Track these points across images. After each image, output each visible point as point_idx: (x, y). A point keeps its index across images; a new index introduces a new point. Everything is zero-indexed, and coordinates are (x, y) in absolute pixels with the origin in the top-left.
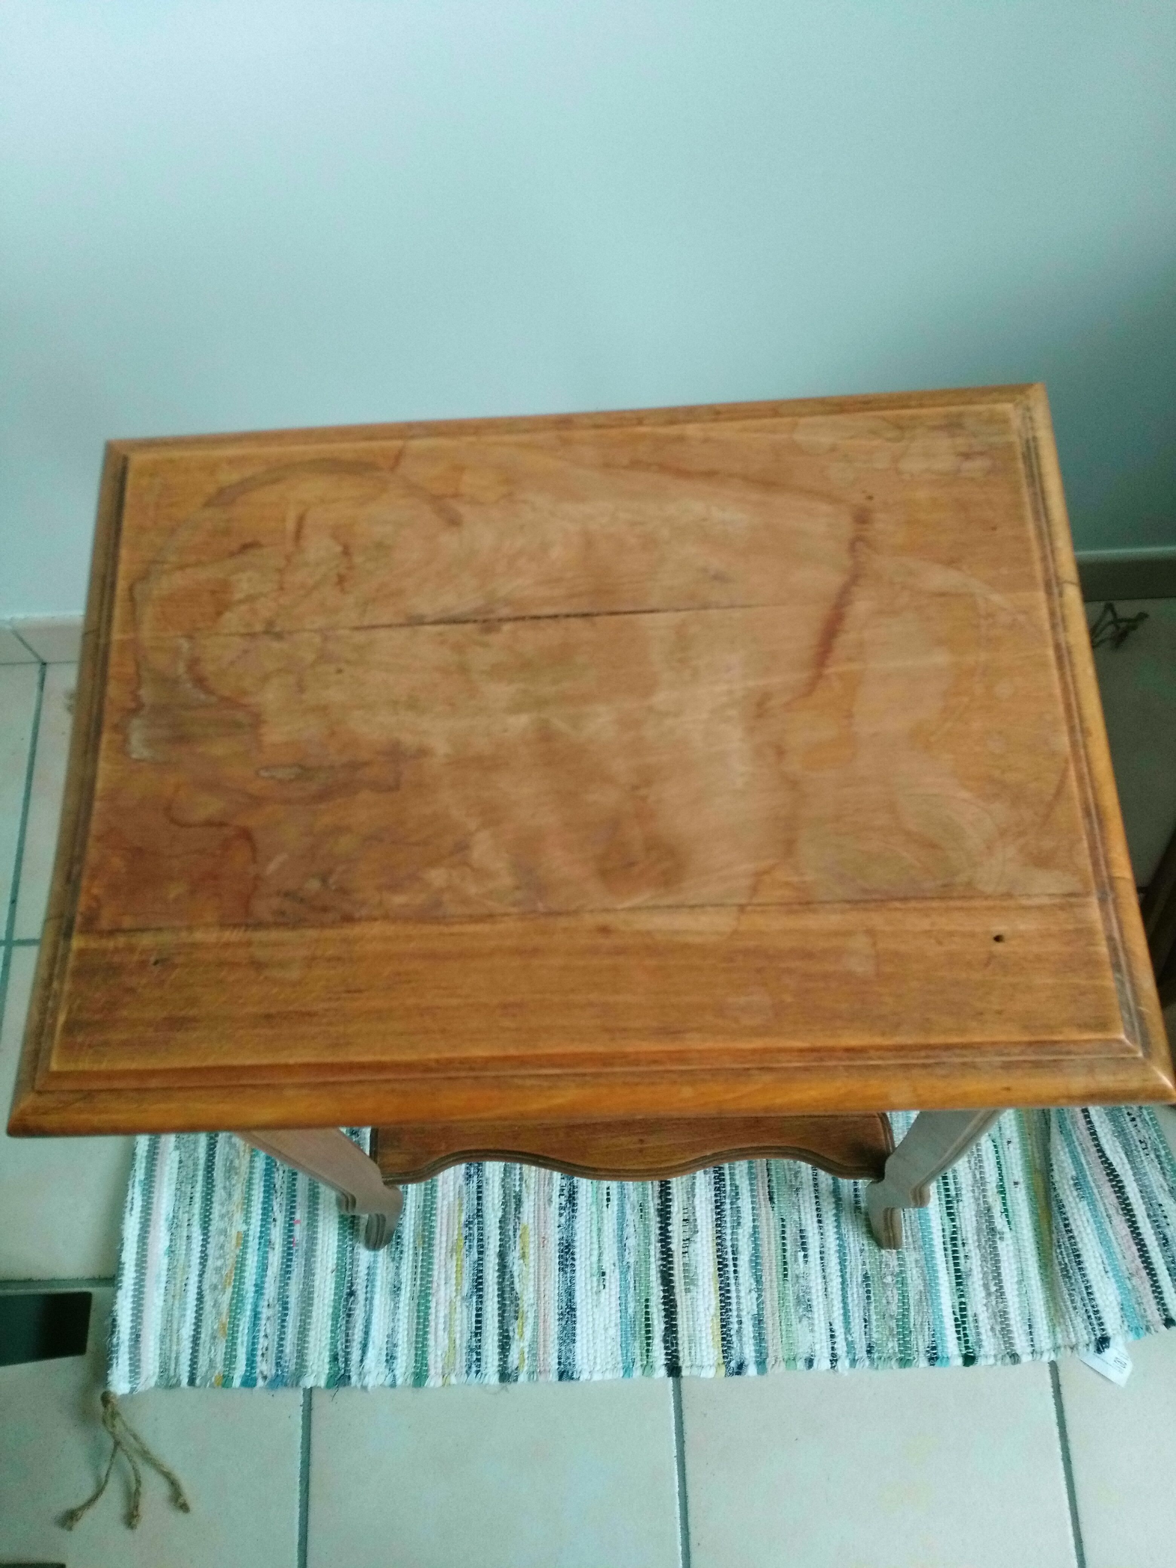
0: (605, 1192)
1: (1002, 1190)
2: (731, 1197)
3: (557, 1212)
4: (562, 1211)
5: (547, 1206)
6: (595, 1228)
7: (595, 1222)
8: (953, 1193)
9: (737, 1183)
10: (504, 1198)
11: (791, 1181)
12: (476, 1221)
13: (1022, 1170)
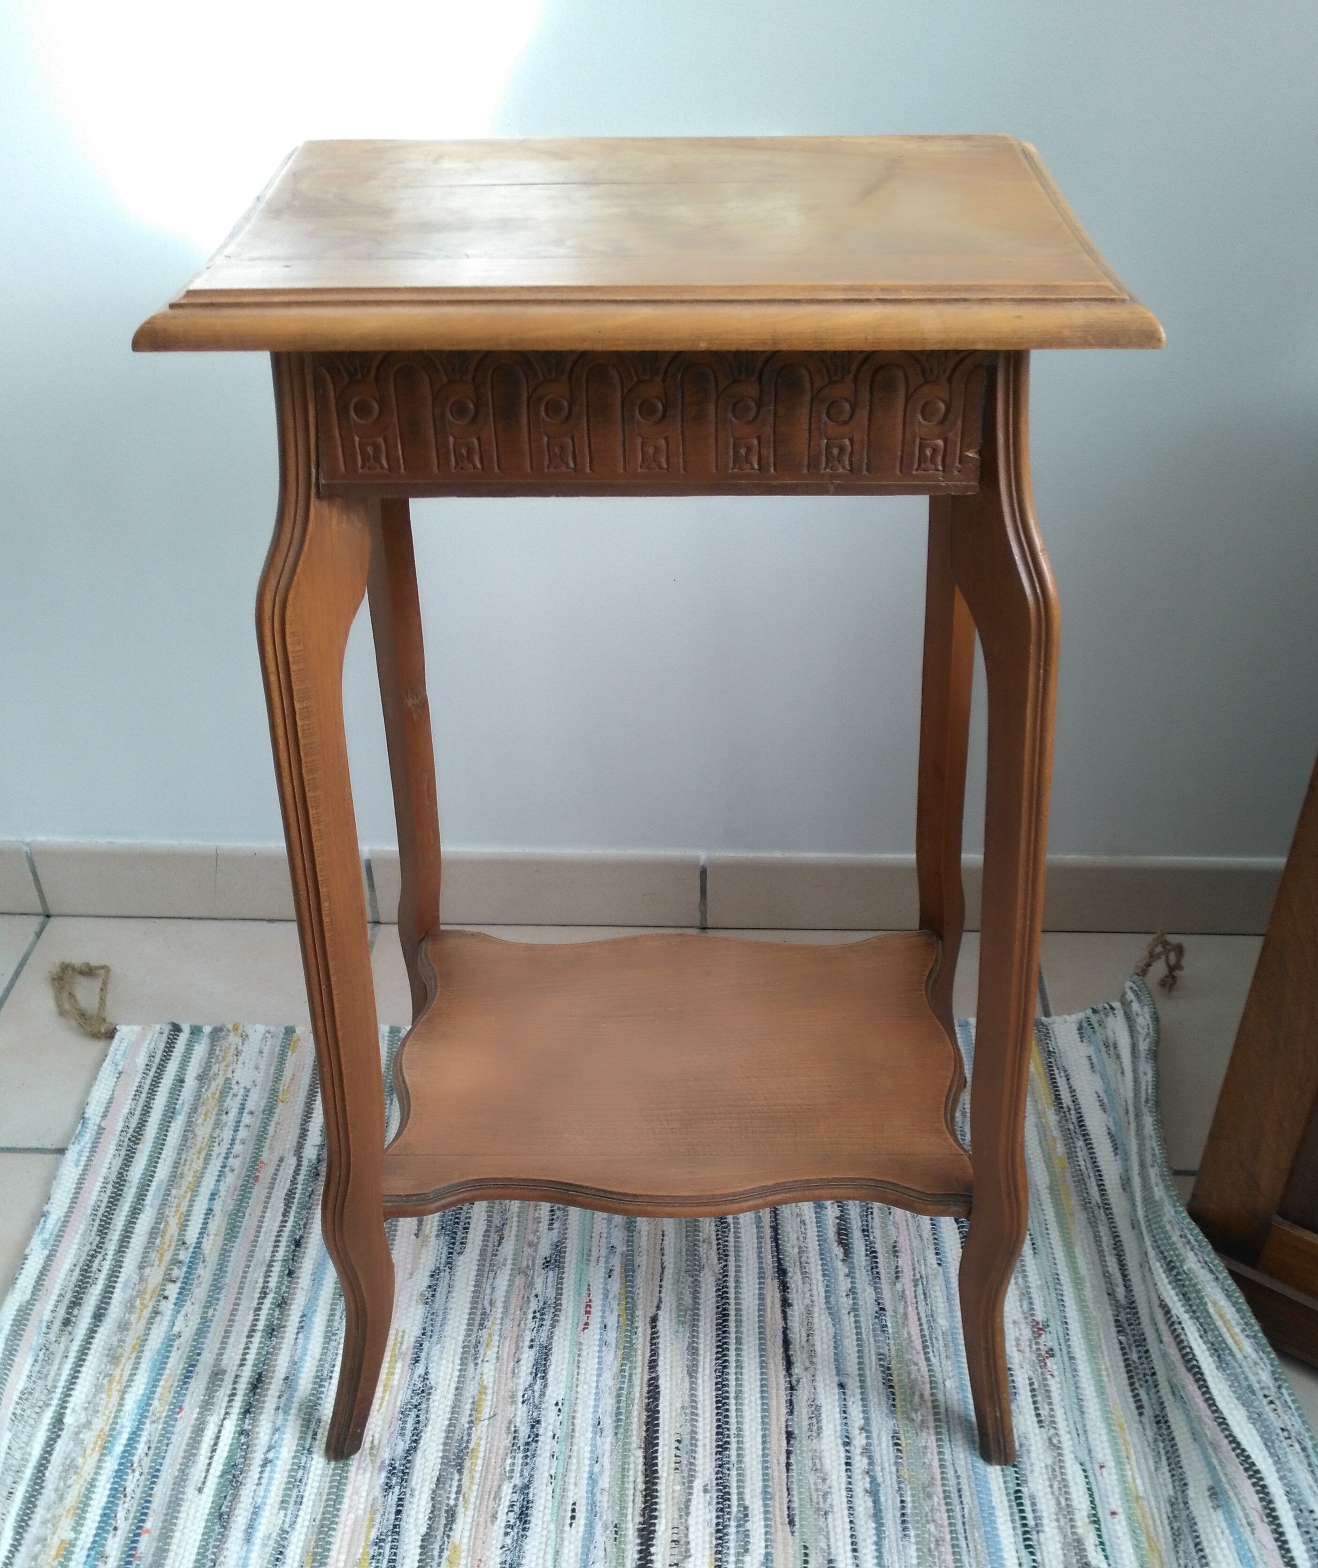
0: (570, 1508)
1: (1095, 1521)
2: (738, 1519)
3: (502, 1531)
4: (509, 1530)
5: (489, 1523)
6: (551, 1551)
7: (551, 1543)
8: (1031, 1522)
9: (747, 1503)
10: (432, 1512)
11: (818, 1503)
12: (390, 1539)
13: (1120, 1499)
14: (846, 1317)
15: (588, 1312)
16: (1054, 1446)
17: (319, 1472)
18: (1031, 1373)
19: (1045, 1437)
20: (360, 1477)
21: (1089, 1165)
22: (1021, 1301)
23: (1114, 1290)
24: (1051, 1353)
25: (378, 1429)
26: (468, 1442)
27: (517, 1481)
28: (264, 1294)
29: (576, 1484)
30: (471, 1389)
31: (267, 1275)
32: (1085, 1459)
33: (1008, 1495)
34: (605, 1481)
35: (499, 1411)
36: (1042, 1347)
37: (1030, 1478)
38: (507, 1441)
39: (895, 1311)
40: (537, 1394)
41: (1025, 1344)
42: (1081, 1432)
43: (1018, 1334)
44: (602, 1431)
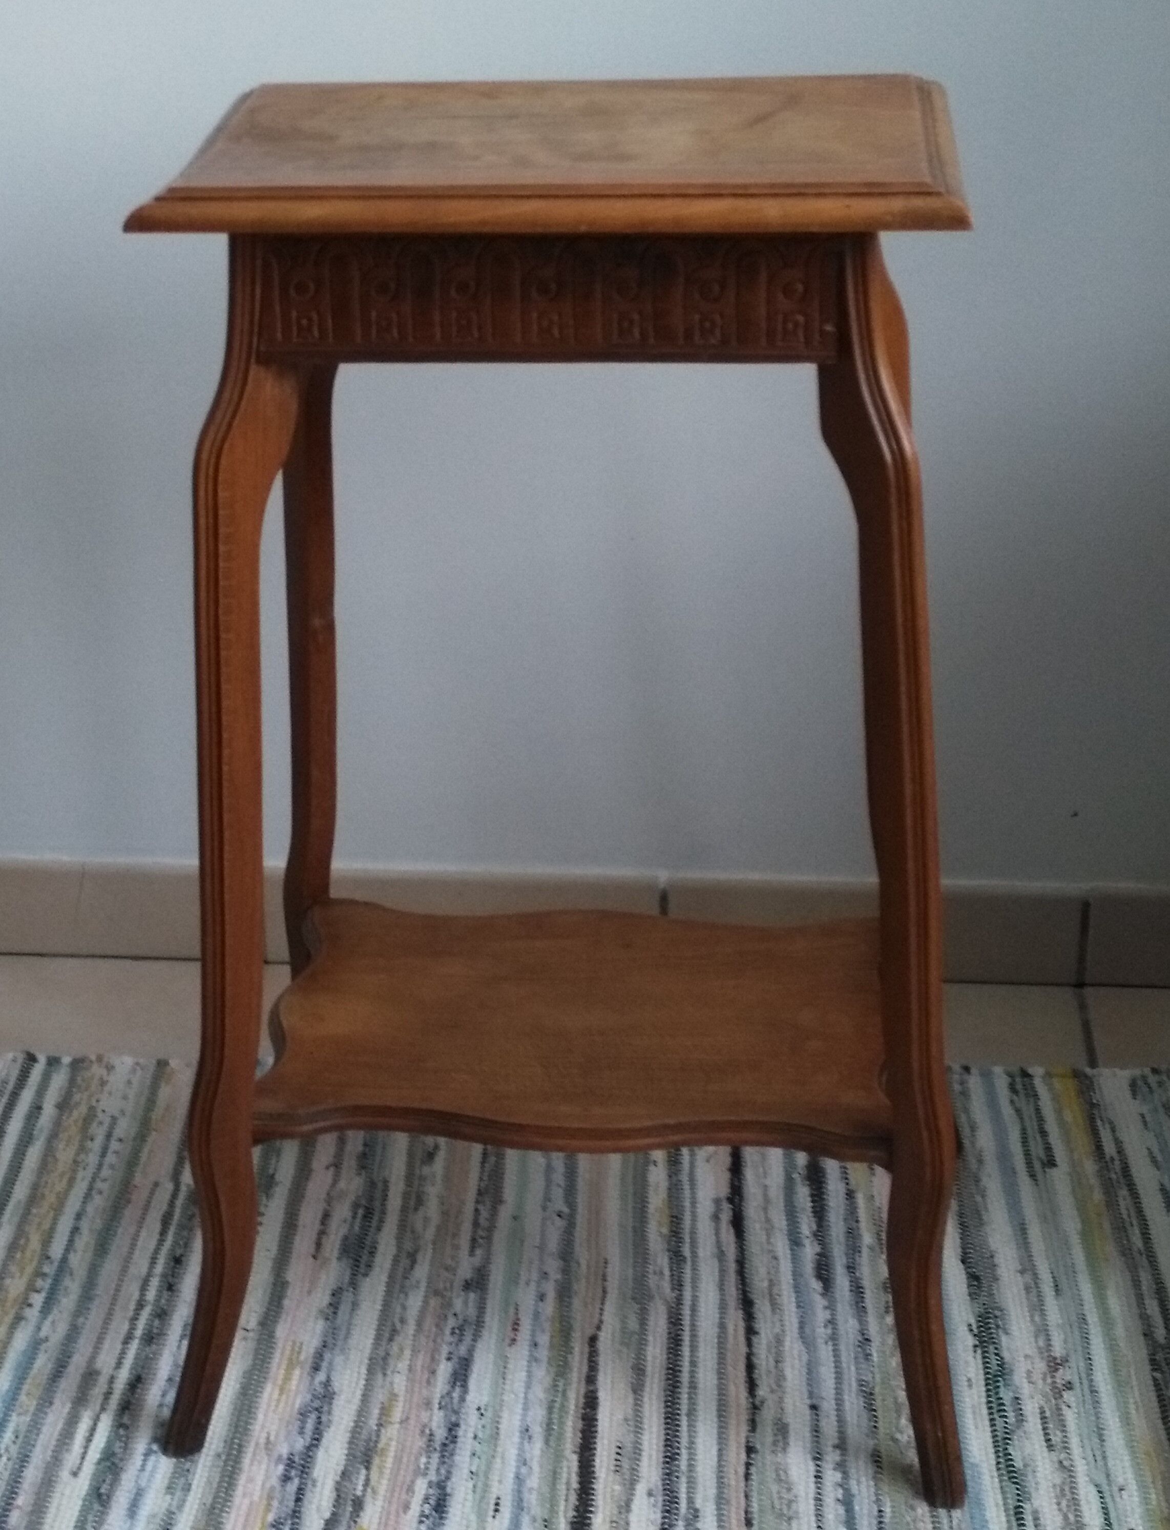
0: (493, 1502)
2: (687, 1520)
3: (416, 1520)
4: (424, 1519)
5: (401, 1512)
9: (698, 1506)
10: (336, 1501)
11: (781, 1510)
12: (290, 1522)
13: (1141, 1518)
14: (824, 1346)
15: (515, 1330)
16: (1066, 1469)
17: (209, 1464)
18: (1042, 1403)
19: (1055, 1459)
20: (254, 1468)
21: (1133, 1214)
22: (1036, 1337)
23: (1152, 1332)
24: (1069, 1386)
25: (275, 1427)
26: (376, 1442)
27: (433, 1476)
28: (140, 1305)
29: (500, 1482)
30: (379, 1396)
31: (144, 1288)
32: (1102, 1480)
33: (1006, 1510)
34: (533, 1482)
35: (413, 1416)
36: (1058, 1381)
37: (1034, 1495)
38: (421, 1443)
39: (883, 1343)
40: (456, 1401)
41: (1037, 1377)
42: (1100, 1458)
43: (1030, 1368)
44: (530, 1438)
